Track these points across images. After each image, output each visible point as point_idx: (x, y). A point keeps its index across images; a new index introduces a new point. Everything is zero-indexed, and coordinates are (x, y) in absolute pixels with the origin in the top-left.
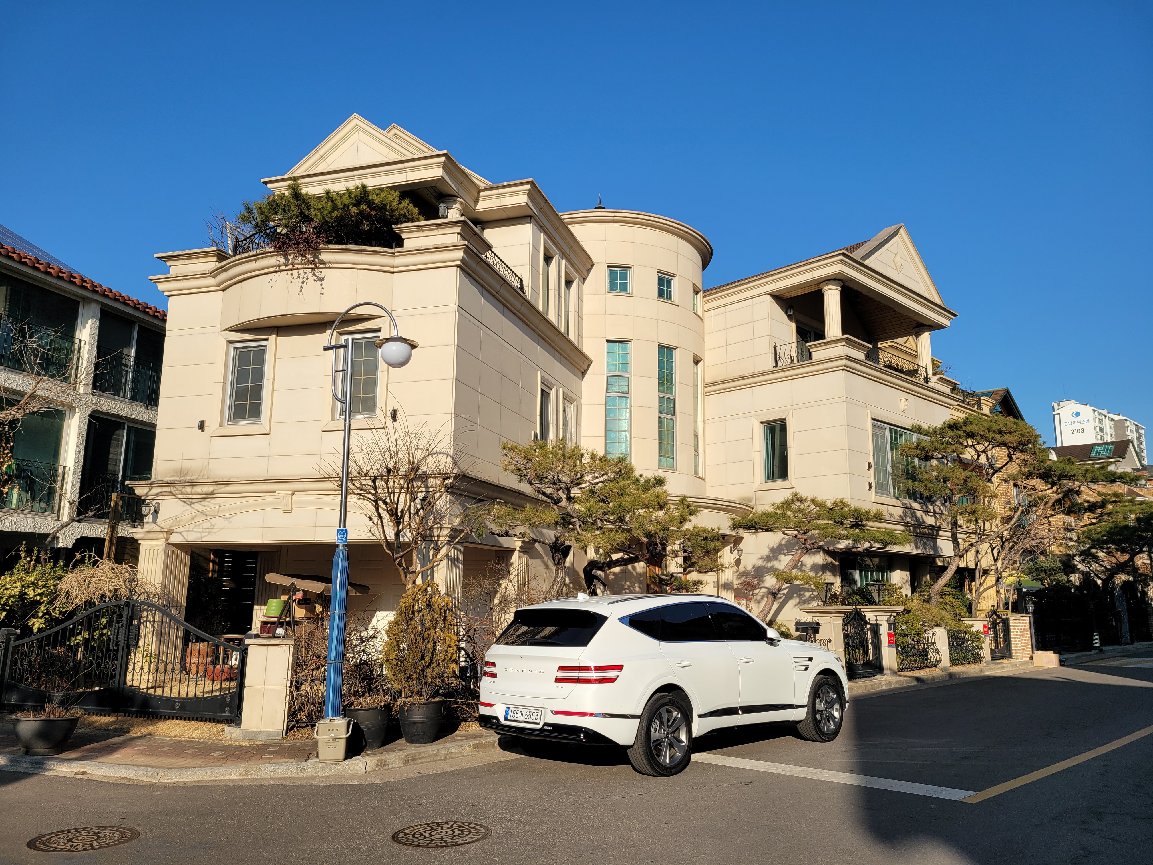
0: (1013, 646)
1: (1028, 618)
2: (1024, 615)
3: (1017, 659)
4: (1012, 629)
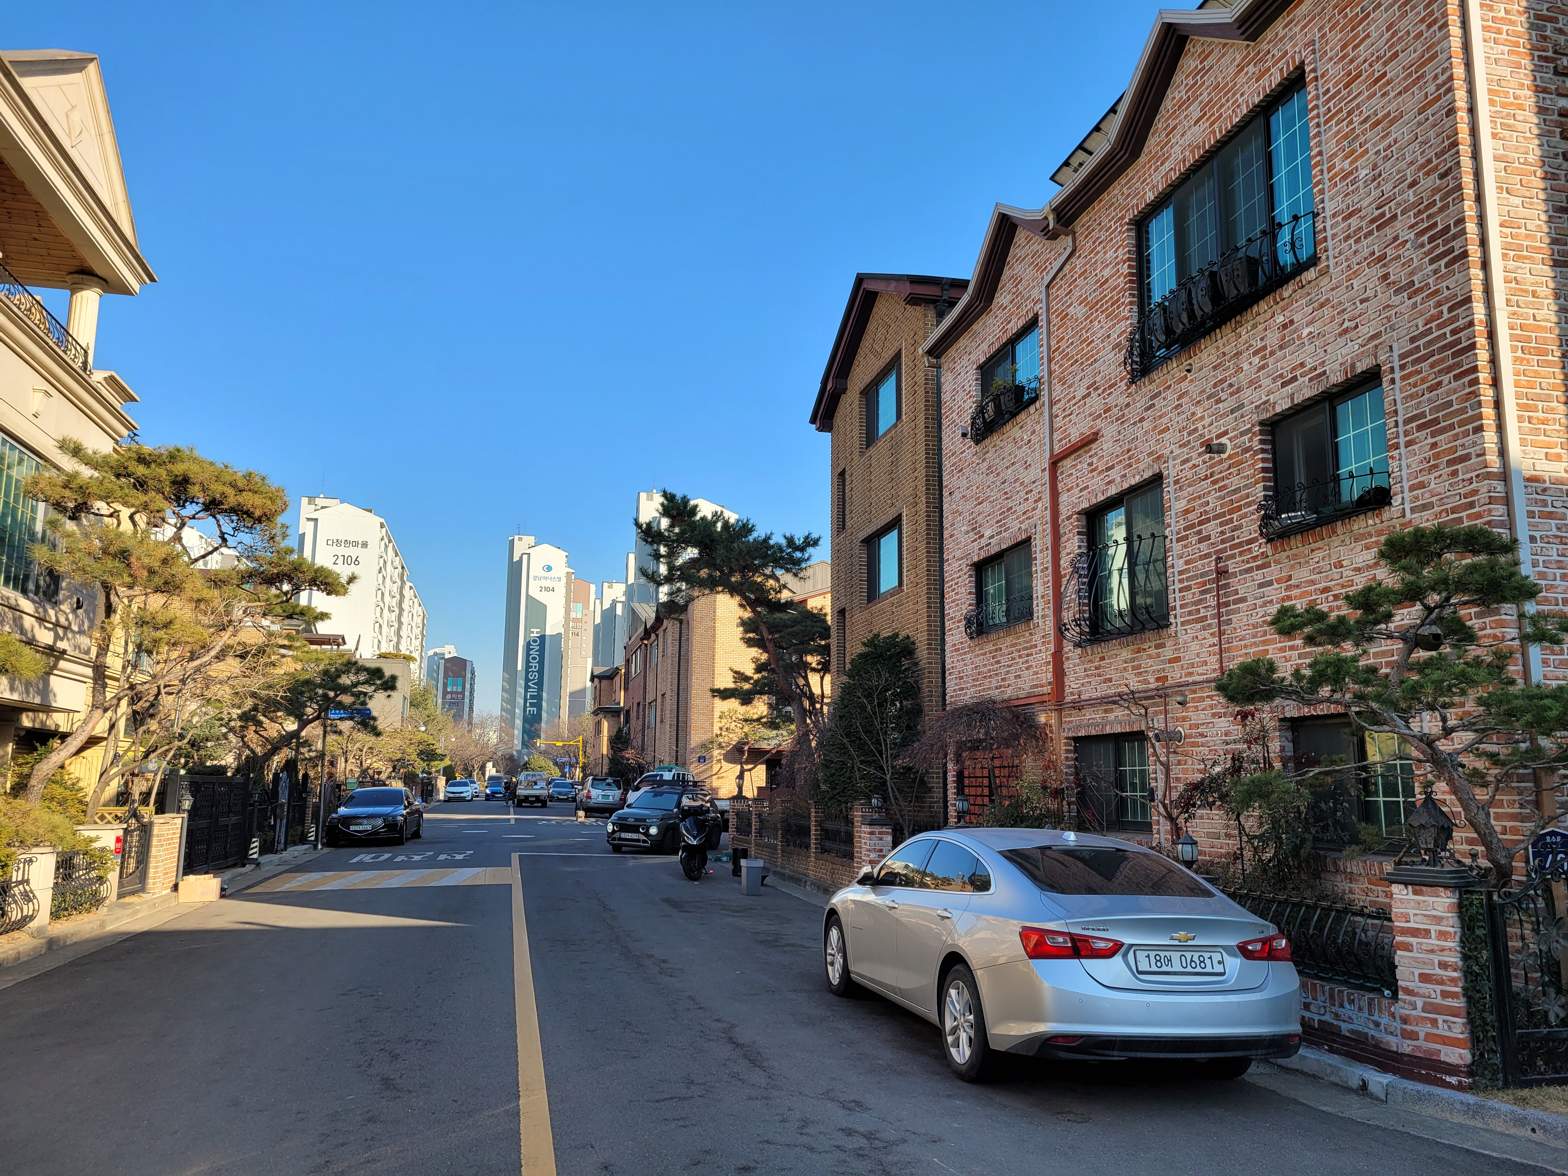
0: (151, 872)
1: (180, 820)
2: (175, 815)
3: (154, 894)
4: (155, 841)
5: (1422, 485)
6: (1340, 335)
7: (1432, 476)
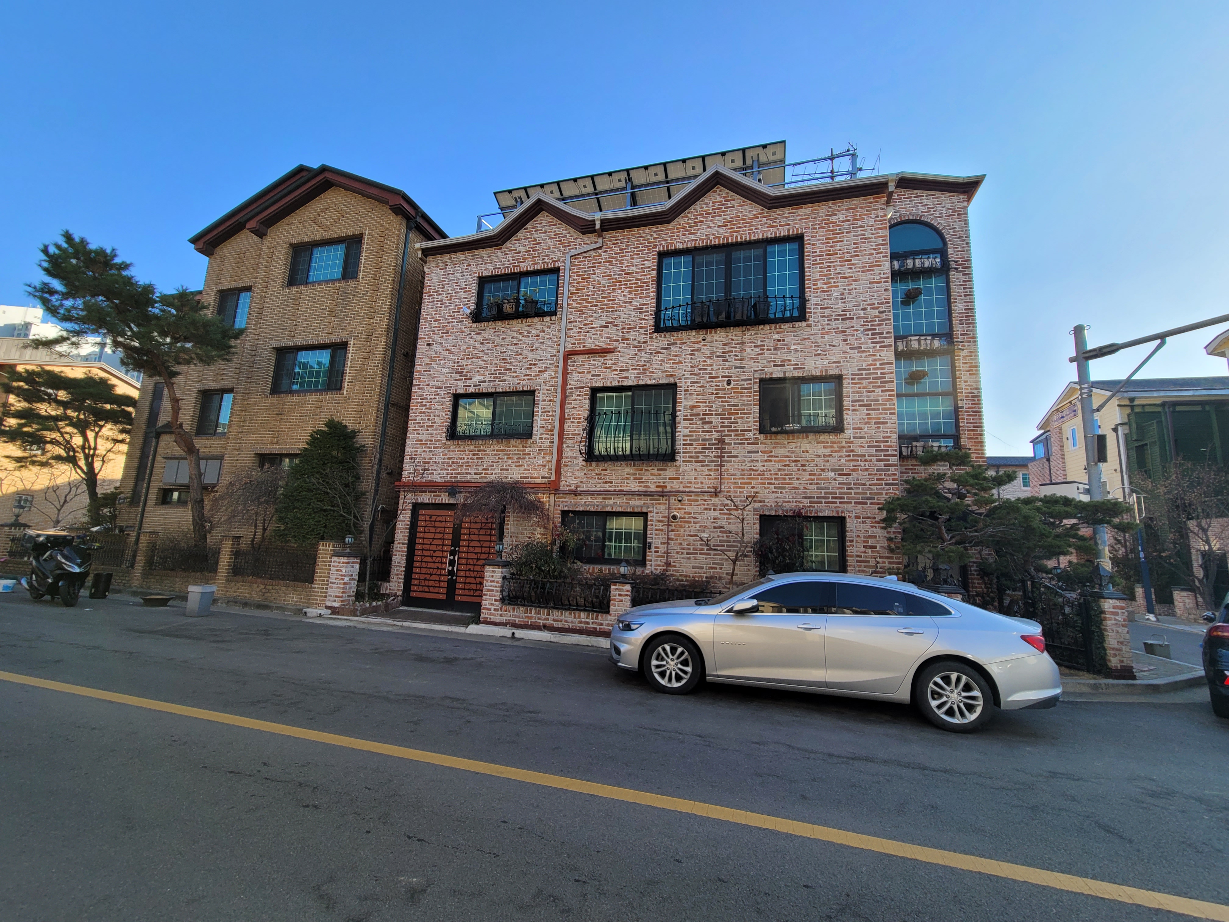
5: (860, 428)
6: (815, 355)
7: (866, 426)
